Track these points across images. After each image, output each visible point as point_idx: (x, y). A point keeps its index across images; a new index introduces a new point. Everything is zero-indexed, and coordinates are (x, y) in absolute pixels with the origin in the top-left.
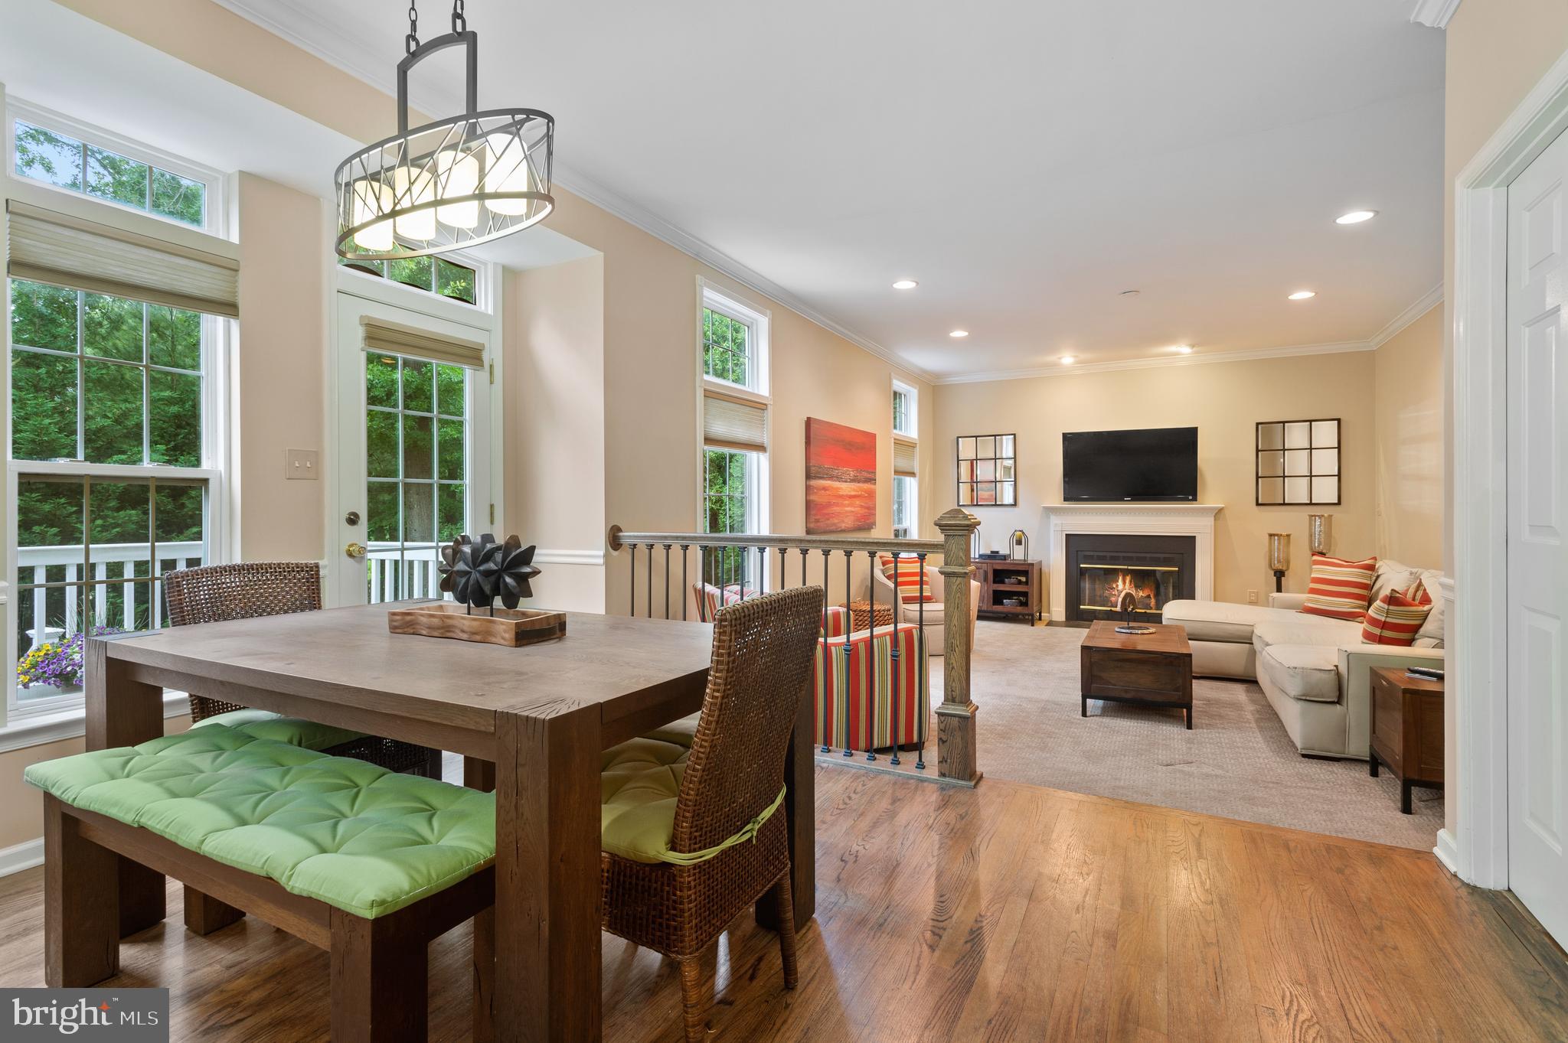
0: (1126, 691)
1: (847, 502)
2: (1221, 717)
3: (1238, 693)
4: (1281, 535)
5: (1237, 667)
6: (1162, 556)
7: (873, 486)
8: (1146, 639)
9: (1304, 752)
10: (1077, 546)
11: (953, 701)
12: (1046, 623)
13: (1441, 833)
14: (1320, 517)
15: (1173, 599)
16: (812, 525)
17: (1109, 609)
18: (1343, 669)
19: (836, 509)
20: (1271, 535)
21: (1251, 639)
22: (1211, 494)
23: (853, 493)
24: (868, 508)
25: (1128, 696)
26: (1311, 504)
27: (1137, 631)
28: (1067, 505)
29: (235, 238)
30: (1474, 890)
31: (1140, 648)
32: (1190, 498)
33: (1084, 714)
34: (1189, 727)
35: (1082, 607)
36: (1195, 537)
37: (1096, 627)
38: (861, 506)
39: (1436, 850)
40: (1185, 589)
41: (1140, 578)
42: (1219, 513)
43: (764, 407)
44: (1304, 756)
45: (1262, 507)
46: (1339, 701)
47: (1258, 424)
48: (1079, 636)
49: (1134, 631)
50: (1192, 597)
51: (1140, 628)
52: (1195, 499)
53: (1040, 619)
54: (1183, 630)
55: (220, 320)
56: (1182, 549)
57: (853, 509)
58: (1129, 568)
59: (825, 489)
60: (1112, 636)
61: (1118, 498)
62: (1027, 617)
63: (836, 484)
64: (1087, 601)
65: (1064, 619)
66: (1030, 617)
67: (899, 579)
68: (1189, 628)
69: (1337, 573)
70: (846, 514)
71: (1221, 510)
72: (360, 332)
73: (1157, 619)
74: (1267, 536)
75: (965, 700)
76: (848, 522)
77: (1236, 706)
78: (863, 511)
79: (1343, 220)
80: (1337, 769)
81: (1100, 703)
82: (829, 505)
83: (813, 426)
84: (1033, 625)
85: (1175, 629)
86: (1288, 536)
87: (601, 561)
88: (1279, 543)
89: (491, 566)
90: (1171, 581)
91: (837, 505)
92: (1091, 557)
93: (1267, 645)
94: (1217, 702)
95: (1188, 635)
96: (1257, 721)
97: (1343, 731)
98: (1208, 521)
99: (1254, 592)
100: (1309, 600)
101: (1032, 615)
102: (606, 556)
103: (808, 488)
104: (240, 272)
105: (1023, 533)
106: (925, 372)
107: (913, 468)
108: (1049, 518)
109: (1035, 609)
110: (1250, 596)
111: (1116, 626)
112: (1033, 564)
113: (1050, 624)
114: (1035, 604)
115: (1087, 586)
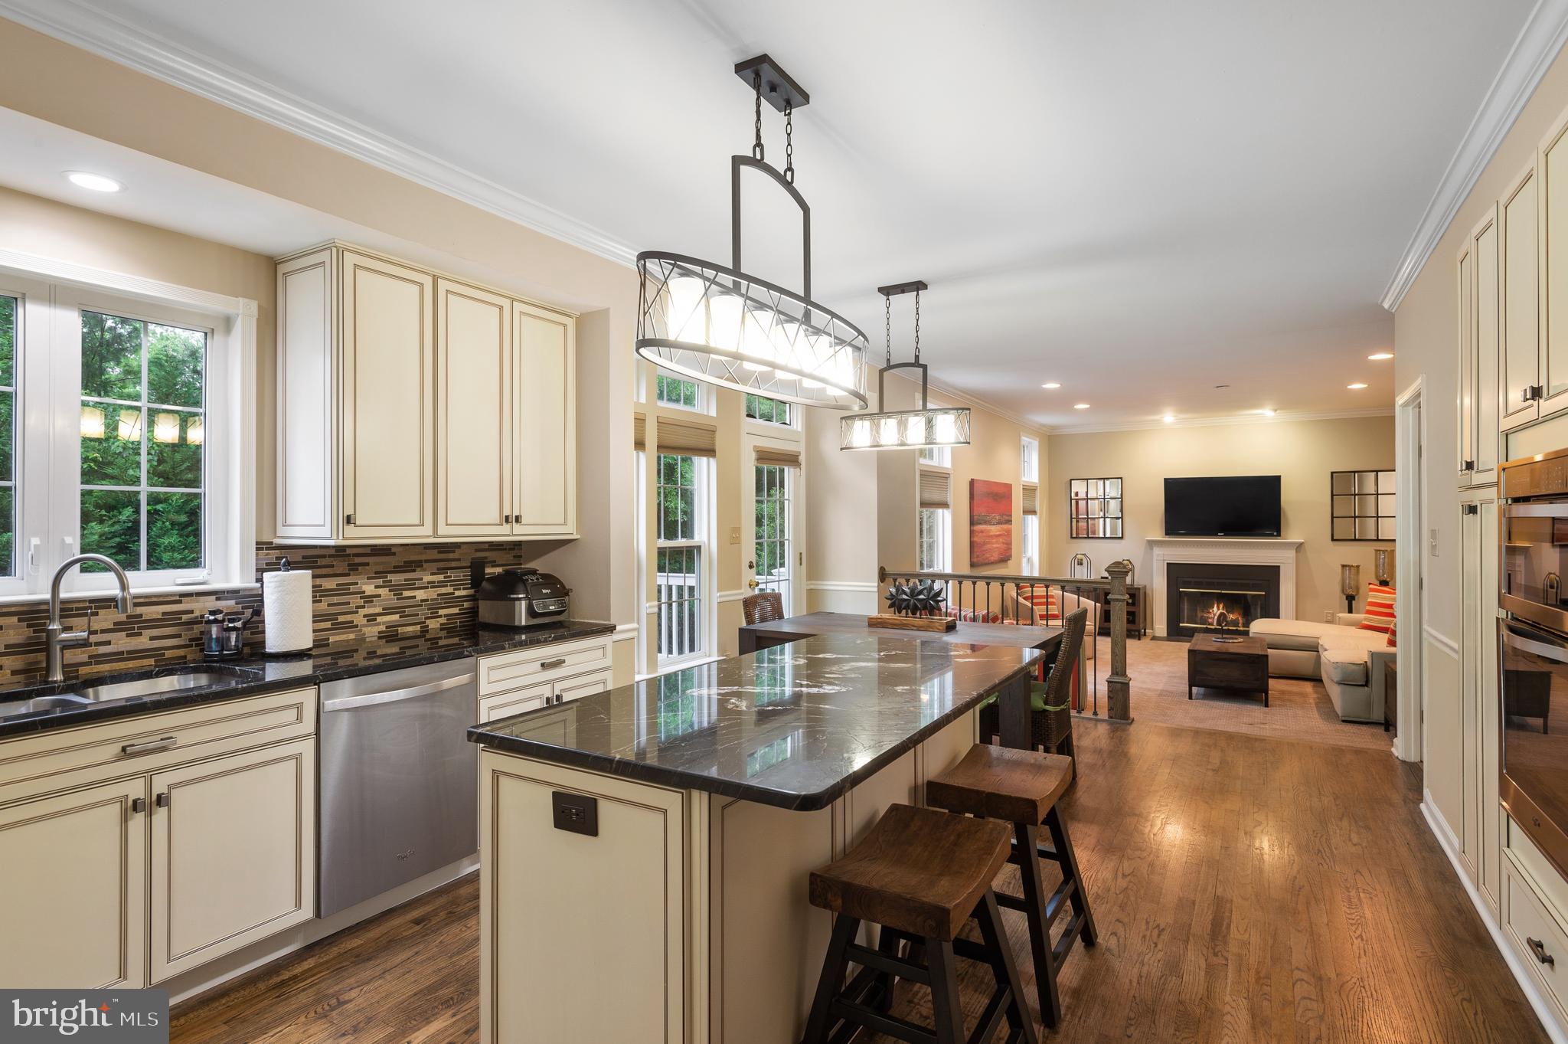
0: (1221, 681)
1: (994, 541)
2: (1290, 701)
3: (1308, 687)
4: (1352, 566)
5: (1308, 670)
6: (1251, 582)
7: (1010, 526)
8: (1236, 645)
9: (1343, 719)
10: (1177, 574)
11: (1117, 674)
12: (1151, 637)
13: (1395, 740)
14: (1384, 551)
15: (1261, 618)
16: (975, 560)
17: (1205, 626)
18: (1369, 664)
19: (989, 546)
20: (1343, 566)
21: (1317, 648)
22: (1293, 533)
23: (998, 533)
24: (1007, 544)
25: (1223, 684)
26: (1378, 540)
27: (1228, 641)
28: (1167, 539)
29: (713, 413)
30: (1404, 762)
31: (1231, 651)
32: (1275, 534)
33: (1190, 697)
34: (1267, 706)
35: (1181, 625)
36: (1279, 567)
37: (1197, 638)
38: (1003, 543)
39: (1393, 750)
40: (1271, 610)
41: (1231, 602)
42: (1299, 547)
43: (947, 476)
44: (1343, 721)
45: (1336, 543)
46: (1366, 684)
47: (1332, 473)
48: (1183, 647)
49: (1226, 640)
50: (1277, 616)
51: (1233, 639)
52: (1279, 535)
53: (1145, 635)
54: (1265, 641)
55: (705, 459)
56: (1270, 576)
57: (998, 546)
58: (1223, 592)
59: (982, 532)
60: (1210, 644)
61: (1212, 533)
62: (1133, 633)
63: (989, 527)
64: (1186, 619)
65: (1165, 635)
66: (1137, 633)
67: (1034, 601)
68: (1269, 639)
69: (1385, 598)
70: (995, 548)
71: (1302, 544)
72: (754, 456)
73: (1247, 633)
74: (1340, 567)
75: (1124, 674)
76: (995, 556)
77: (1303, 695)
78: (1004, 546)
79: (1372, 358)
80: (1364, 728)
81: (1202, 690)
82: (985, 543)
83: (975, 485)
84: (1139, 639)
85: (1259, 640)
86: (1358, 567)
87: (876, 589)
88: (1350, 572)
89: (922, 597)
90: (1259, 603)
91: (989, 543)
92: (1190, 582)
93: (1326, 650)
94: (1290, 693)
95: (1268, 645)
96: (1316, 704)
97: (1369, 705)
98: (1291, 554)
99: (1329, 613)
100: (1366, 619)
101: (1139, 631)
102: (879, 586)
103: (972, 533)
104: (717, 432)
105: (1130, 562)
106: (1044, 426)
107: (1035, 507)
108: (1152, 549)
109: (1142, 626)
110: (1327, 616)
111: (1213, 637)
112: (1139, 589)
113: (1154, 638)
114: (1141, 621)
115: (1186, 607)
